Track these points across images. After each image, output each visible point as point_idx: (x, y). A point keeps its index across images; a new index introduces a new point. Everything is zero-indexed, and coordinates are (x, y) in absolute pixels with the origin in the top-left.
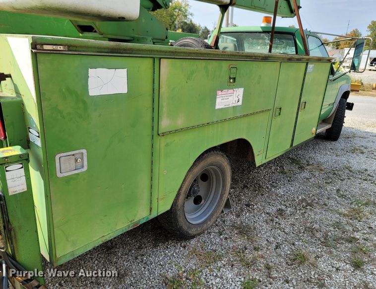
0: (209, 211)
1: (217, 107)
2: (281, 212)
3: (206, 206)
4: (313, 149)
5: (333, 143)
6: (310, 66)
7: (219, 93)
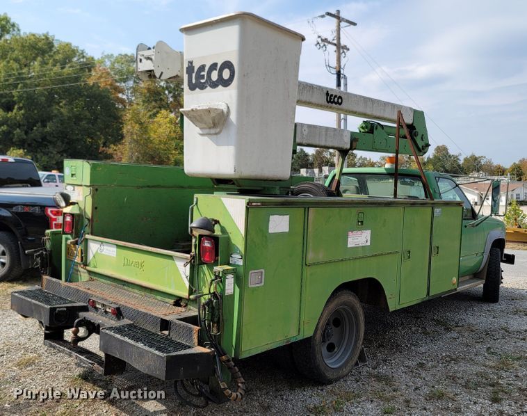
0: (343, 358)
1: (349, 246)
2: (421, 365)
3: (340, 354)
4: (466, 311)
5: (492, 305)
6: (437, 210)
7: (350, 233)
